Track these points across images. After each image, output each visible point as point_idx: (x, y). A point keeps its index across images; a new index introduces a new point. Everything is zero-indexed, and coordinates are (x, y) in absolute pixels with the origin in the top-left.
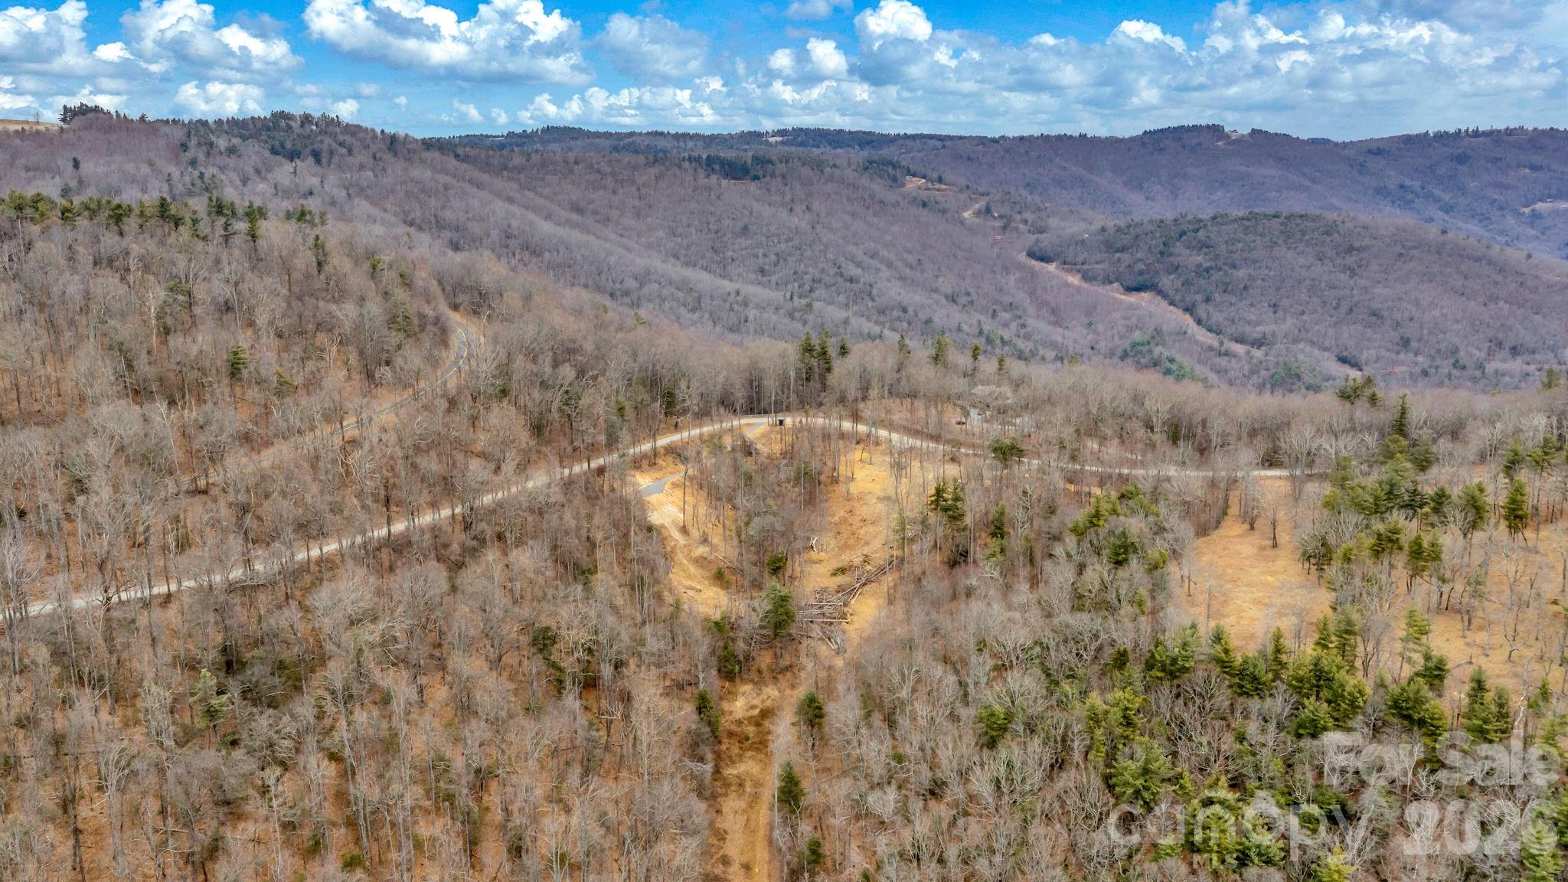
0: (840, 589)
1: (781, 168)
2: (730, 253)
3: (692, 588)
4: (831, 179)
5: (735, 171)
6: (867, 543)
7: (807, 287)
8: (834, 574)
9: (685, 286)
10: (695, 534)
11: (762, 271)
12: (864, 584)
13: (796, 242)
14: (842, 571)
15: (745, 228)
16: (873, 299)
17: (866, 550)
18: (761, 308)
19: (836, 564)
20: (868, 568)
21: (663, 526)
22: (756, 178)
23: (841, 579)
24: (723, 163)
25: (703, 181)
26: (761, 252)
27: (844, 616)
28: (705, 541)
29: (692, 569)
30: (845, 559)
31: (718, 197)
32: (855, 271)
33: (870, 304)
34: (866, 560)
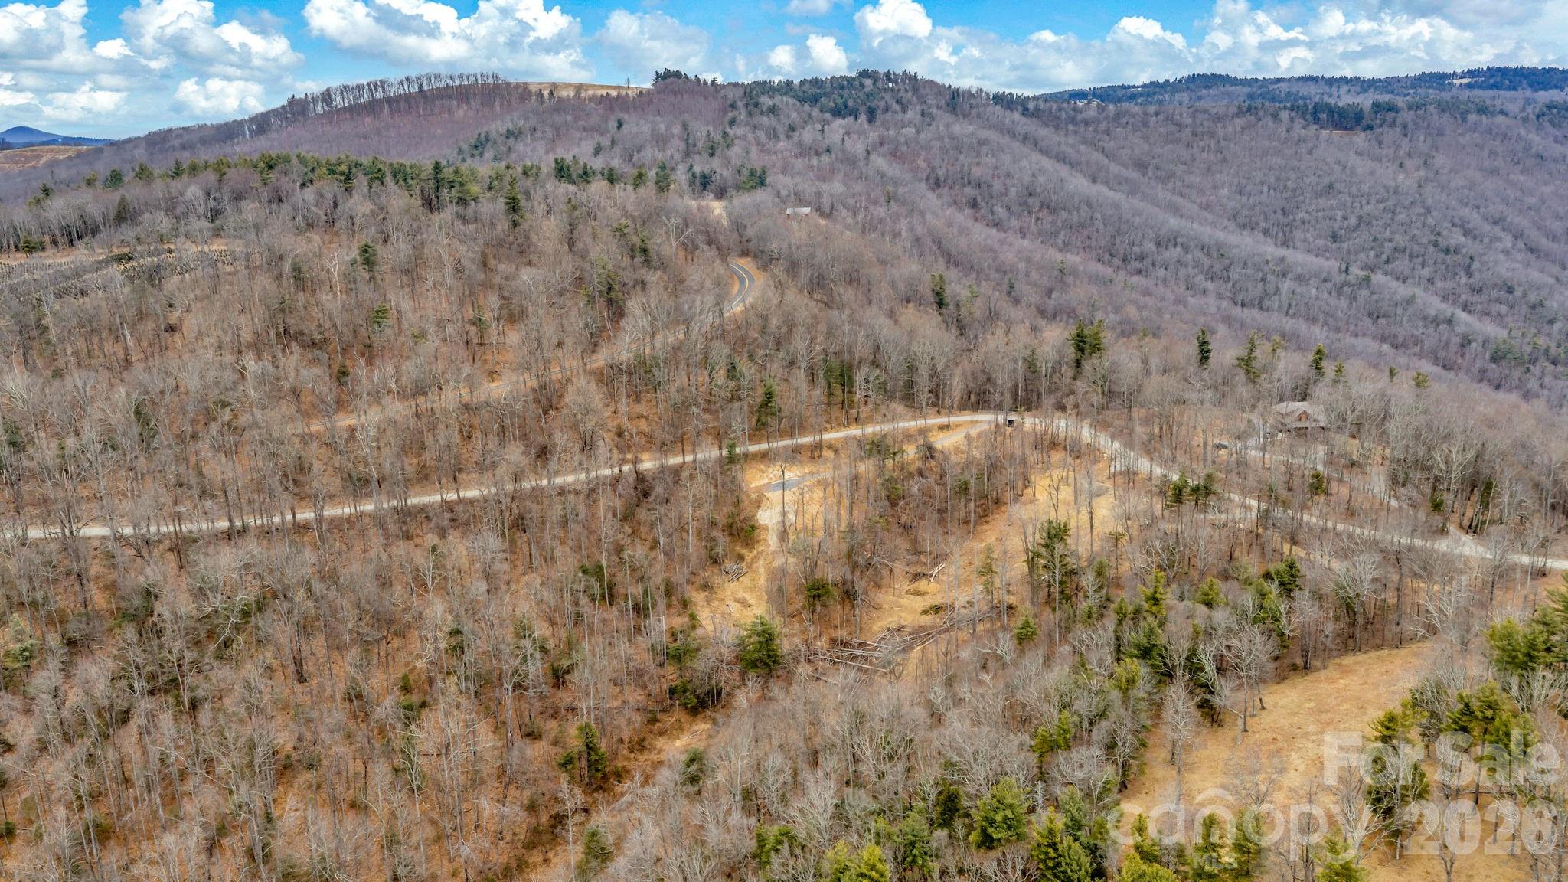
1: (1407, 116)
2: (1302, 215)
4: (1474, 129)
5: (1346, 120)
7: (1384, 257)
8: (925, 612)
9: (1217, 251)
11: (1334, 237)
13: (1390, 204)
15: (1330, 186)
16: (1469, 274)
18: (1301, 279)
22: (1370, 128)
24: (1331, 110)
25: (1298, 130)
26: (1339, 214)
31: (1310, 153)
32: (1457, 238)
33: (1464, 280)
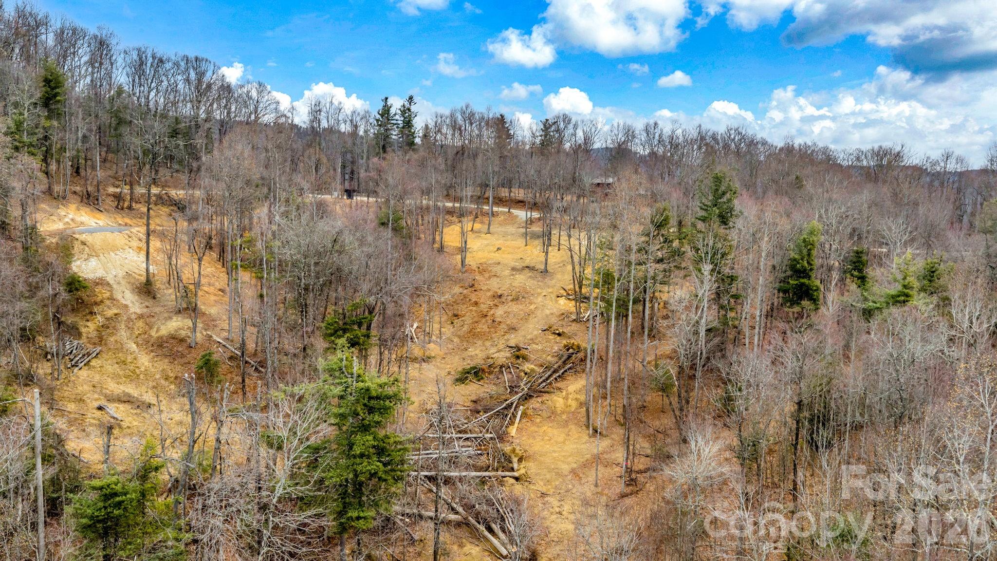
0: (477, 407)
3: (126, 400)
6: (513, 329)
8: (462, 378)
10: (169, 295)
12: (527, 397)
14: (476, 373)
17: (514, 339)
19: (457, 364)
20: (527, 367)
21: (101, 282)
23: (473, 389)
27: (505, 463)
28: (191, 309)
29: (145, 360)
30: (477, 354)
34: (519, 354)
